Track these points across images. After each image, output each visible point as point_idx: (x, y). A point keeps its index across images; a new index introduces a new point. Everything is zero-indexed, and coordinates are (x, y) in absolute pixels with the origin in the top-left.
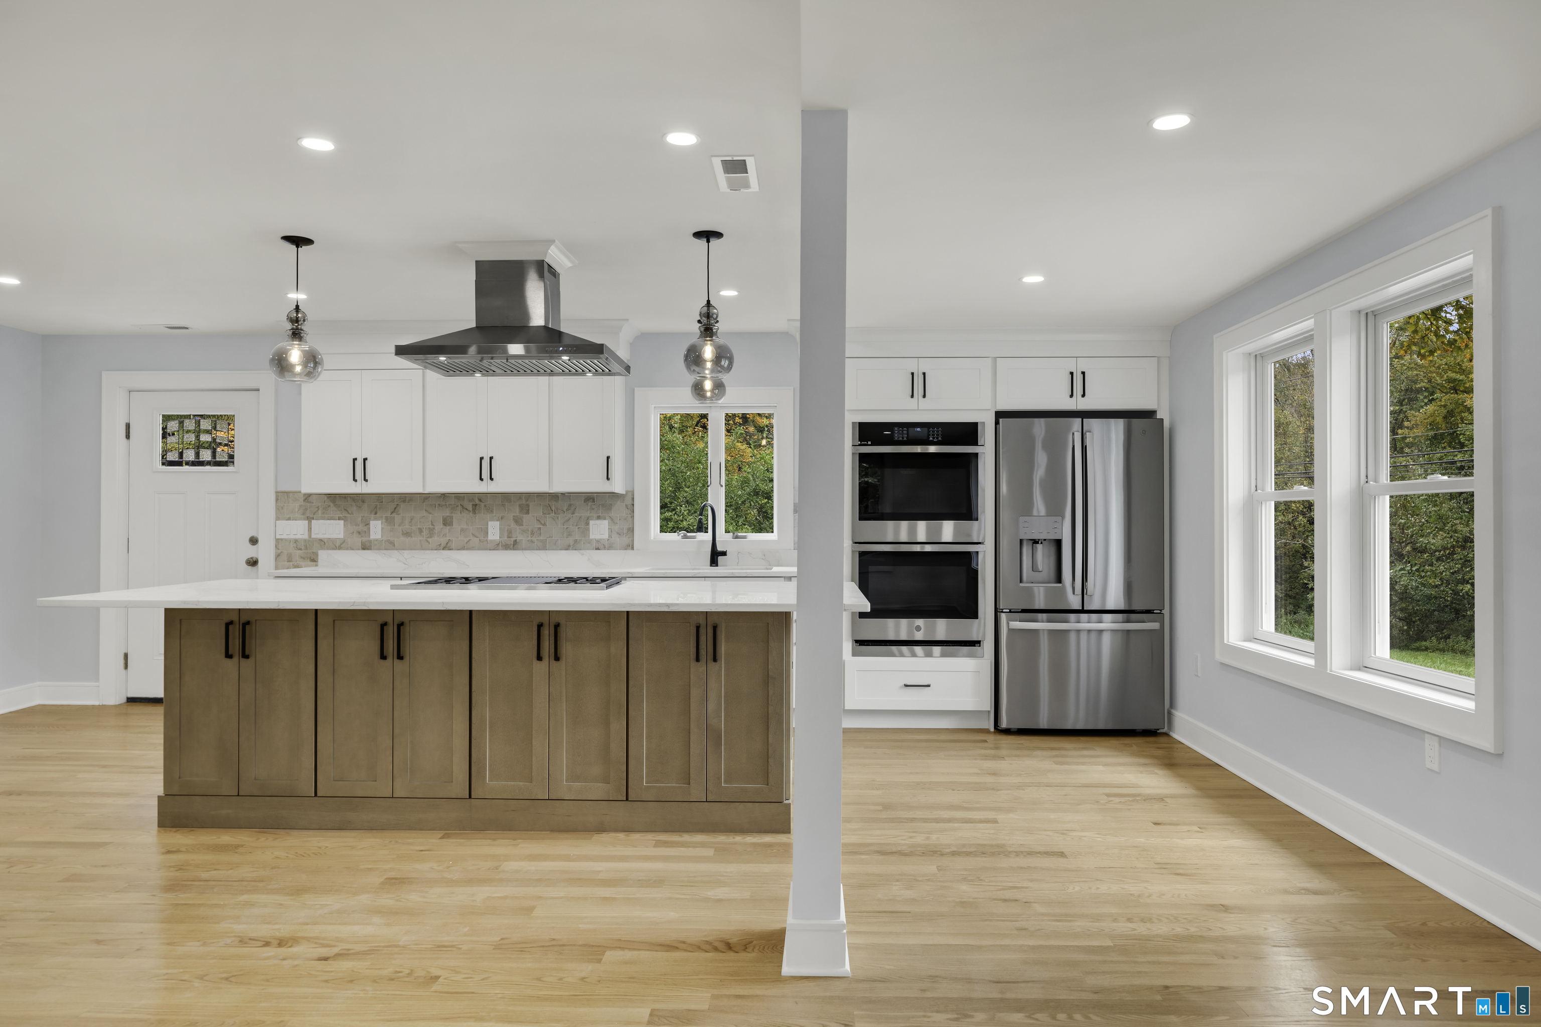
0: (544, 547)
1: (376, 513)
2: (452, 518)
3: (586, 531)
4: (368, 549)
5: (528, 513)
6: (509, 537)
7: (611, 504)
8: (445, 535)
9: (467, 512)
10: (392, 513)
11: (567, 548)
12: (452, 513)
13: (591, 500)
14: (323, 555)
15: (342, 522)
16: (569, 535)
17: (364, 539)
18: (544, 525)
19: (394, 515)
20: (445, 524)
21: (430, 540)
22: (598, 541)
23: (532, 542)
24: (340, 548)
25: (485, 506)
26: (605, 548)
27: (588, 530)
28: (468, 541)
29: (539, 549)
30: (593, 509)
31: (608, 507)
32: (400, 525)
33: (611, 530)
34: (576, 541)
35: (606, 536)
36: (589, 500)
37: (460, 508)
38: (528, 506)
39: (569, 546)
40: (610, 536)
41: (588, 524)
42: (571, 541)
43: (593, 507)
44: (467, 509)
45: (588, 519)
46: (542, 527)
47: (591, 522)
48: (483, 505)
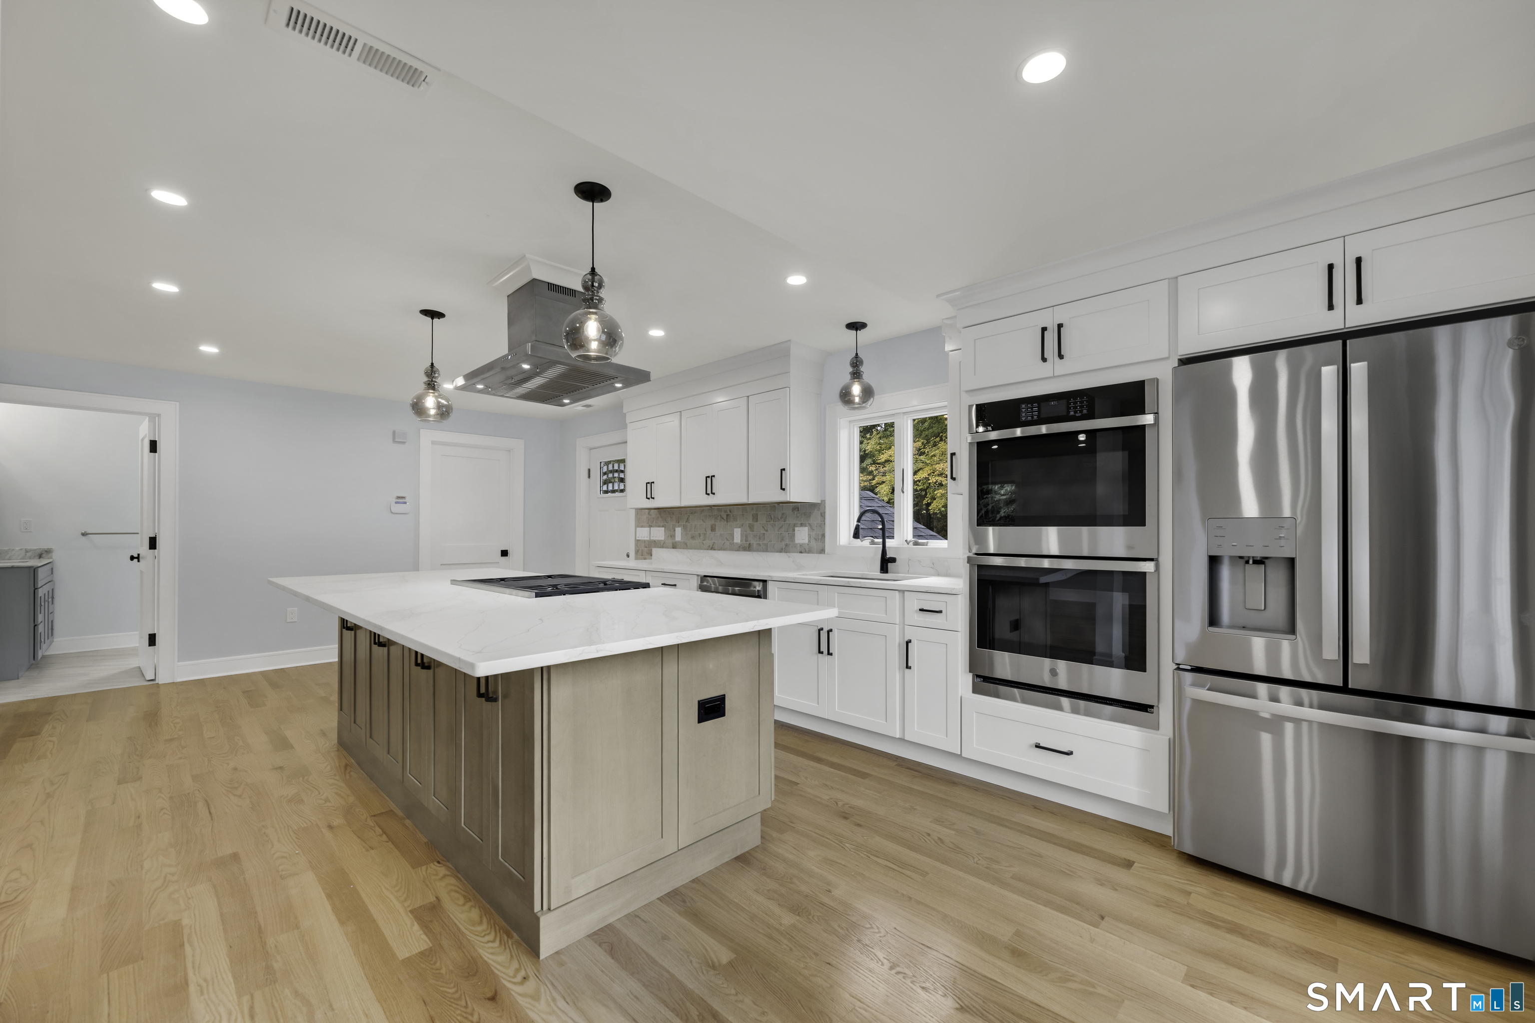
0: (766, 550)
1: (679, 523)
2: (715, 525)
3: (792, 537)
4: (675, 548)
5: (757, 521)
6: (746, 541)
7: (810, 513)
8: (712, 539)
9: (723, 520)
10: (686, 522)
11: (781, 551)
12: (715, 521)
13: (797, 509)
14: (655, 551)
15: (663, 528)
16: (782, 540)
17: (674, 541)
18: (767, 531)
19: (687, 523)
20: (712, 530)
21: (704, 542)
22: (801, 545)
23: (759, 545)
24: (662, 547)
25: (733, 516)
26: (806, 552)
27: (794, 535)
28: (724, 544)
29: (763, 551)
30: (798, 517)
31: (808, 515)
32: (689, 531)
33: (810, 536)
34: (786, 545)
35: (807, 541)
36: (795, 509)
37: (719, 518)
38: (757, 515)
39: (782, 549)
40: (809, 541)
41: (794, 530)
42: (783, 545)
43: (798, 515)
44: (723, 518)
45: (795, 525)
46: (765, 532)
47: (796, 529)
48: (732, 514)
